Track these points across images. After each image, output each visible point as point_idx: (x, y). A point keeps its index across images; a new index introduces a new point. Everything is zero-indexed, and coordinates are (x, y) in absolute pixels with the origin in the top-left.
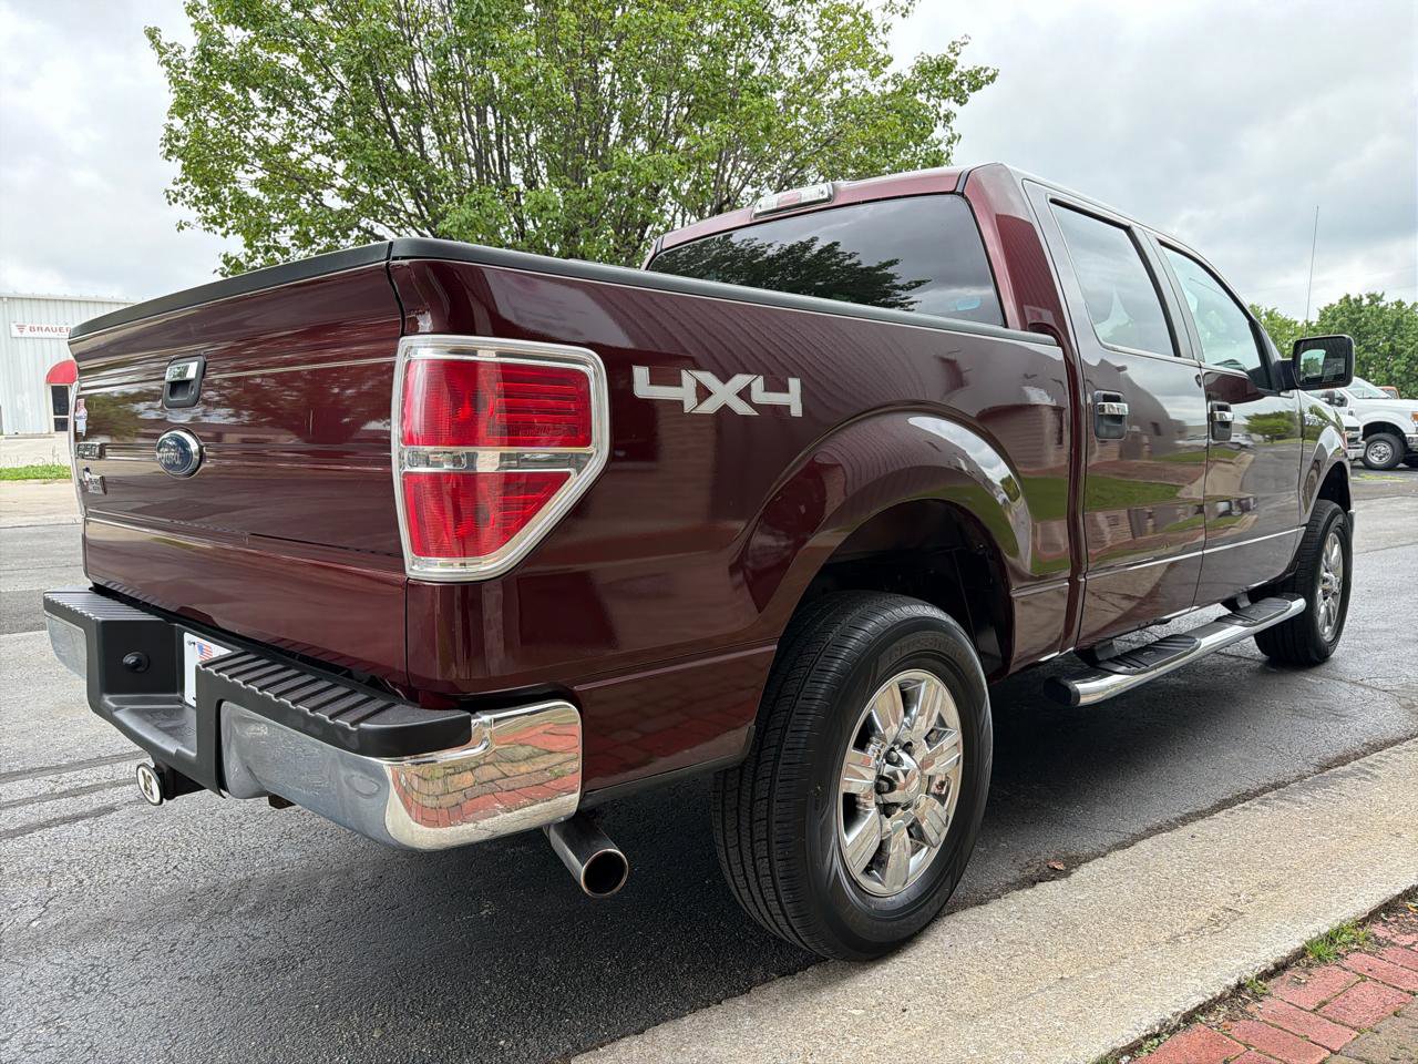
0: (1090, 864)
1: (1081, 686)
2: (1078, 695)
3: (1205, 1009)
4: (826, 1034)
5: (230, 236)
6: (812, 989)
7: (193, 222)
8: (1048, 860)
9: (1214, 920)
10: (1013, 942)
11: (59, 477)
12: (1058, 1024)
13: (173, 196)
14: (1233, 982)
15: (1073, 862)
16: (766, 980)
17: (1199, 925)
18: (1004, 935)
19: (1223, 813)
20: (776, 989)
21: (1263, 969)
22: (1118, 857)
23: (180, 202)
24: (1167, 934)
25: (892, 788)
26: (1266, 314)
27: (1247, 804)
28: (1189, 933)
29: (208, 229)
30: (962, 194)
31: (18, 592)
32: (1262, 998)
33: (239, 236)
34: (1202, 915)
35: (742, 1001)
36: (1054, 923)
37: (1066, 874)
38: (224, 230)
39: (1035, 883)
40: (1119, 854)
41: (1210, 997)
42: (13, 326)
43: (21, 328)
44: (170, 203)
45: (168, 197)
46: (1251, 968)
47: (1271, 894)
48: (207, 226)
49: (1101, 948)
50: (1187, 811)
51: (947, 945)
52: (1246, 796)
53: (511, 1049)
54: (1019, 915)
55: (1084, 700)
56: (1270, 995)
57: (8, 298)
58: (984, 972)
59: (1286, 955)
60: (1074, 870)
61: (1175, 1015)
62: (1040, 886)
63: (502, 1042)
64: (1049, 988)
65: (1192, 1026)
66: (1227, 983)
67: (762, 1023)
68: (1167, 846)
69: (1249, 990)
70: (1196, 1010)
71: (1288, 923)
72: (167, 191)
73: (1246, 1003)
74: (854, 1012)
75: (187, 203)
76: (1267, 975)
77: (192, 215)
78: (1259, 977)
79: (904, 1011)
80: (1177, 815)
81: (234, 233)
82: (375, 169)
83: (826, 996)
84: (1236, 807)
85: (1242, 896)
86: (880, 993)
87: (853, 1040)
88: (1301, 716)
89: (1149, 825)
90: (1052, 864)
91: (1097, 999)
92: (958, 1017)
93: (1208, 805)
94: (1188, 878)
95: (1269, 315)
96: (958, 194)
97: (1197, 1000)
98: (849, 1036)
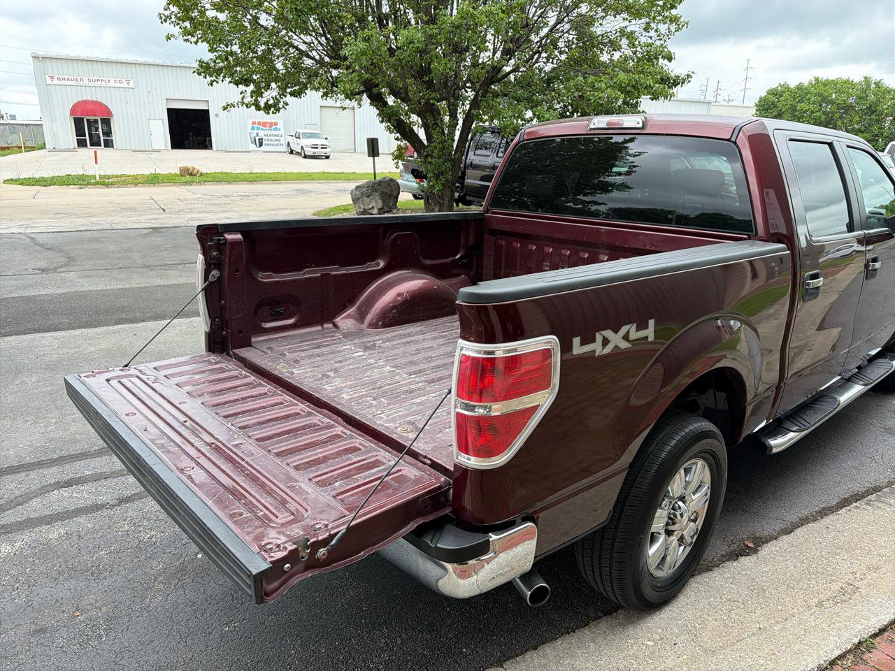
0: (769, 545)
1: (772, 442)
2: (771, 448)
3: (841, 657)
4: (636, 657)
5: (199, 43)
6: (622, 625)
7: (176, 34)
8: (743, 540)
9: (842, 591)
10: (729, 600)
11: (88, 184)
12: (761, 662)
13: (164, 18)
14: (856, 641)
15: (760, 542)
16: (597, 618)
17: (835, 595)
18: (724, 595)
19: (844, 510)
20: (603, 625)
21: (873, 632)
22: (785, 539)
23: (168, 22)
24: (816, 600)
25: (674, 524)
26: (875, 83)
27: (858, 504)
28: (829, 600)
29: (186, 40)
30: (735, 143)
31: (100, 291)
32: (871, 650)
33: (205, 43)
34: (835, 587)
35: (586, 631)
36: (752, 588)
37: (754, 551)
38: (195, 39)
39: (738, 556)
40: (785, 538)
41: (844, 651)
42: (47, 76)
43: (52, 78)
44: (162, 23)
45: (161, 18)
46: (867, 632)
47: (875, 574)
48: (185, 38)
49: (779, 608)
50: (822, 506)
51: (693, 599)
52: (858, 497)
53: (470, 654)
54: (731, 580)
55: (774, 451)
56: (876, 648)
57: (42, 58)
58: (716, 620)
59: (886, 623)
60: (759, 548)
61: (825, 661)
62: (742, 559)
63: (464, 650)
64: (754, 635)
65: (834, 667)
66: (853, 641)
67: (600, 647)
68: (813, 534)
69: (864, 645)
70: (836, 658)
71: (886, 599)
72: (160, 14)
73: (863, 653)
74: (648, 643)
75: (172, 22)
76: (875, 636)
77: (176, 30)
78: (870, 637)
79: (675, 644)
80: (817, 509)
81: (202, 42)
82: (300, 11)
83: (631, 631)
84: (852, 506)
85: (858, 575)
86: (660, 630)
87: (650, 662)
88: (889, 433)
89: (800, 515)
90: (746, 542)
91: (781, 646)
92: (705, 650)
93: (834, 502)
94: (826, 559)
95: (877, 84)
96: (732, 142)
97: (838, 653)
98: (648, 659)
